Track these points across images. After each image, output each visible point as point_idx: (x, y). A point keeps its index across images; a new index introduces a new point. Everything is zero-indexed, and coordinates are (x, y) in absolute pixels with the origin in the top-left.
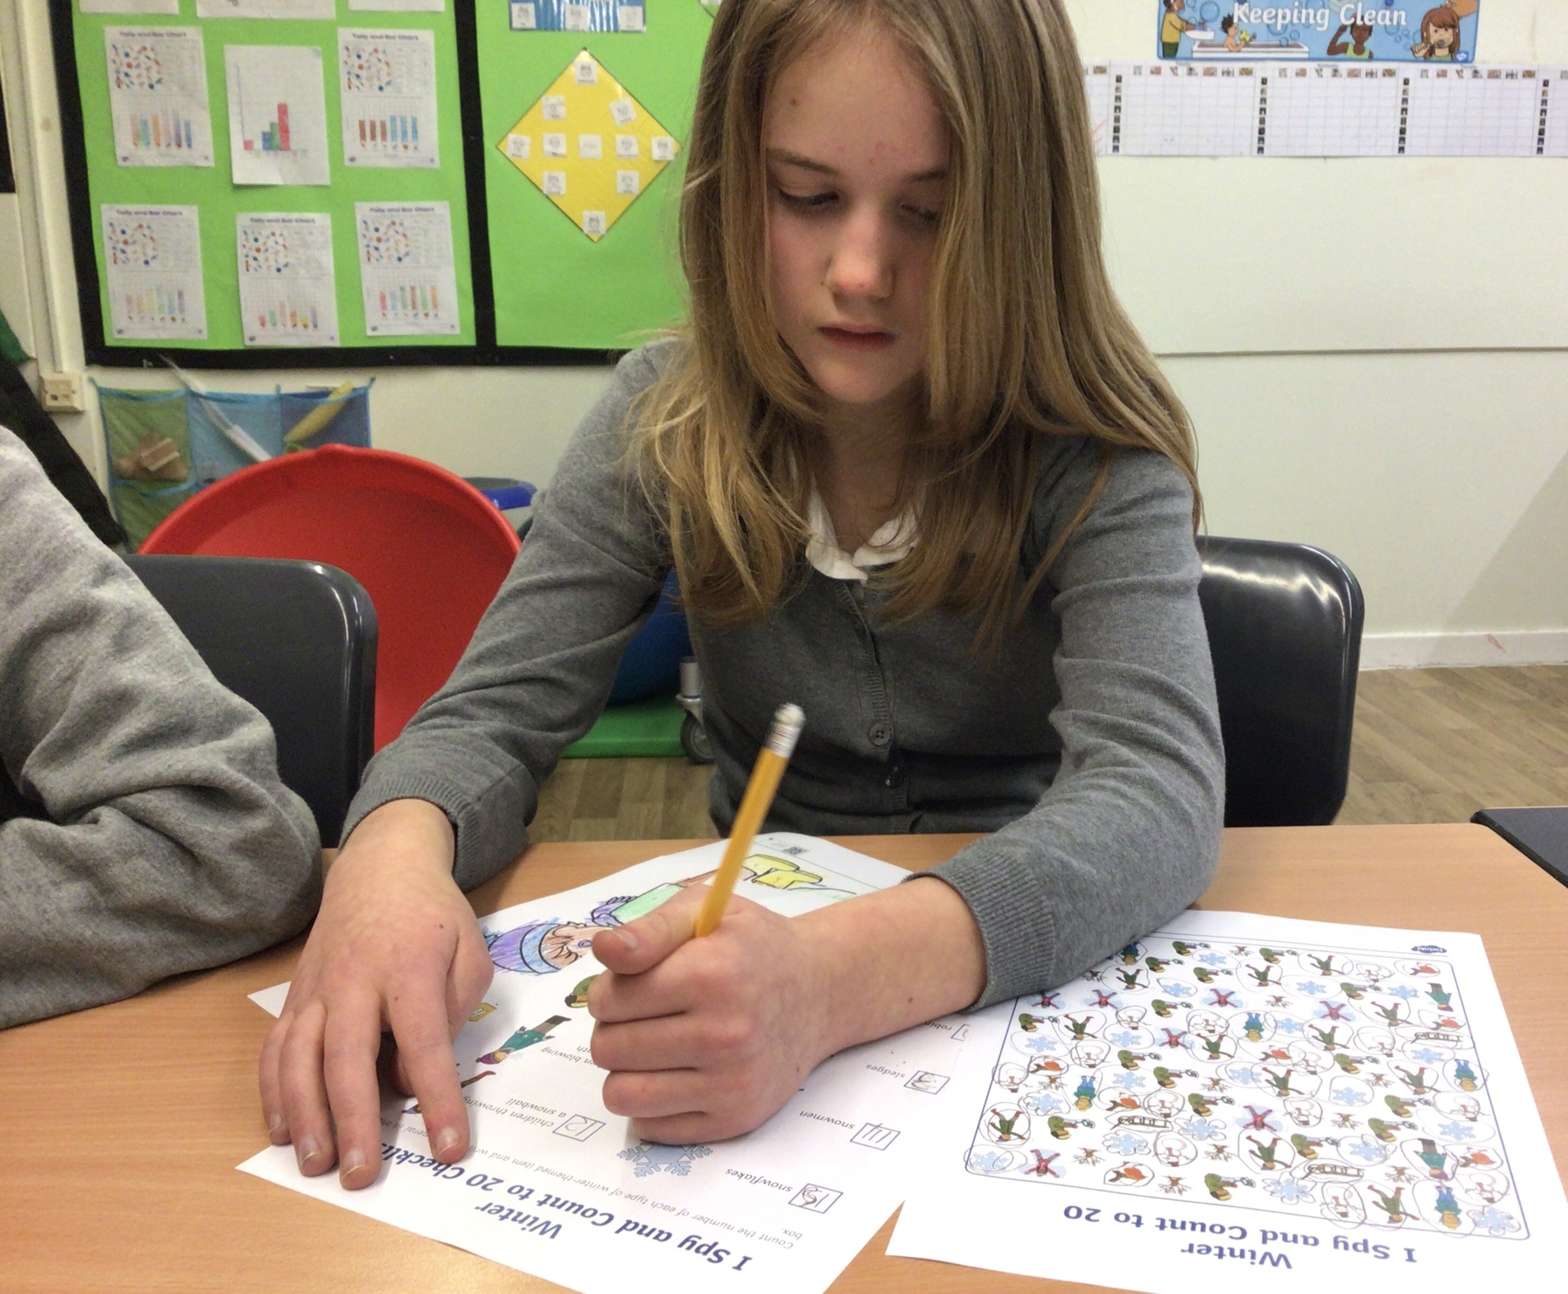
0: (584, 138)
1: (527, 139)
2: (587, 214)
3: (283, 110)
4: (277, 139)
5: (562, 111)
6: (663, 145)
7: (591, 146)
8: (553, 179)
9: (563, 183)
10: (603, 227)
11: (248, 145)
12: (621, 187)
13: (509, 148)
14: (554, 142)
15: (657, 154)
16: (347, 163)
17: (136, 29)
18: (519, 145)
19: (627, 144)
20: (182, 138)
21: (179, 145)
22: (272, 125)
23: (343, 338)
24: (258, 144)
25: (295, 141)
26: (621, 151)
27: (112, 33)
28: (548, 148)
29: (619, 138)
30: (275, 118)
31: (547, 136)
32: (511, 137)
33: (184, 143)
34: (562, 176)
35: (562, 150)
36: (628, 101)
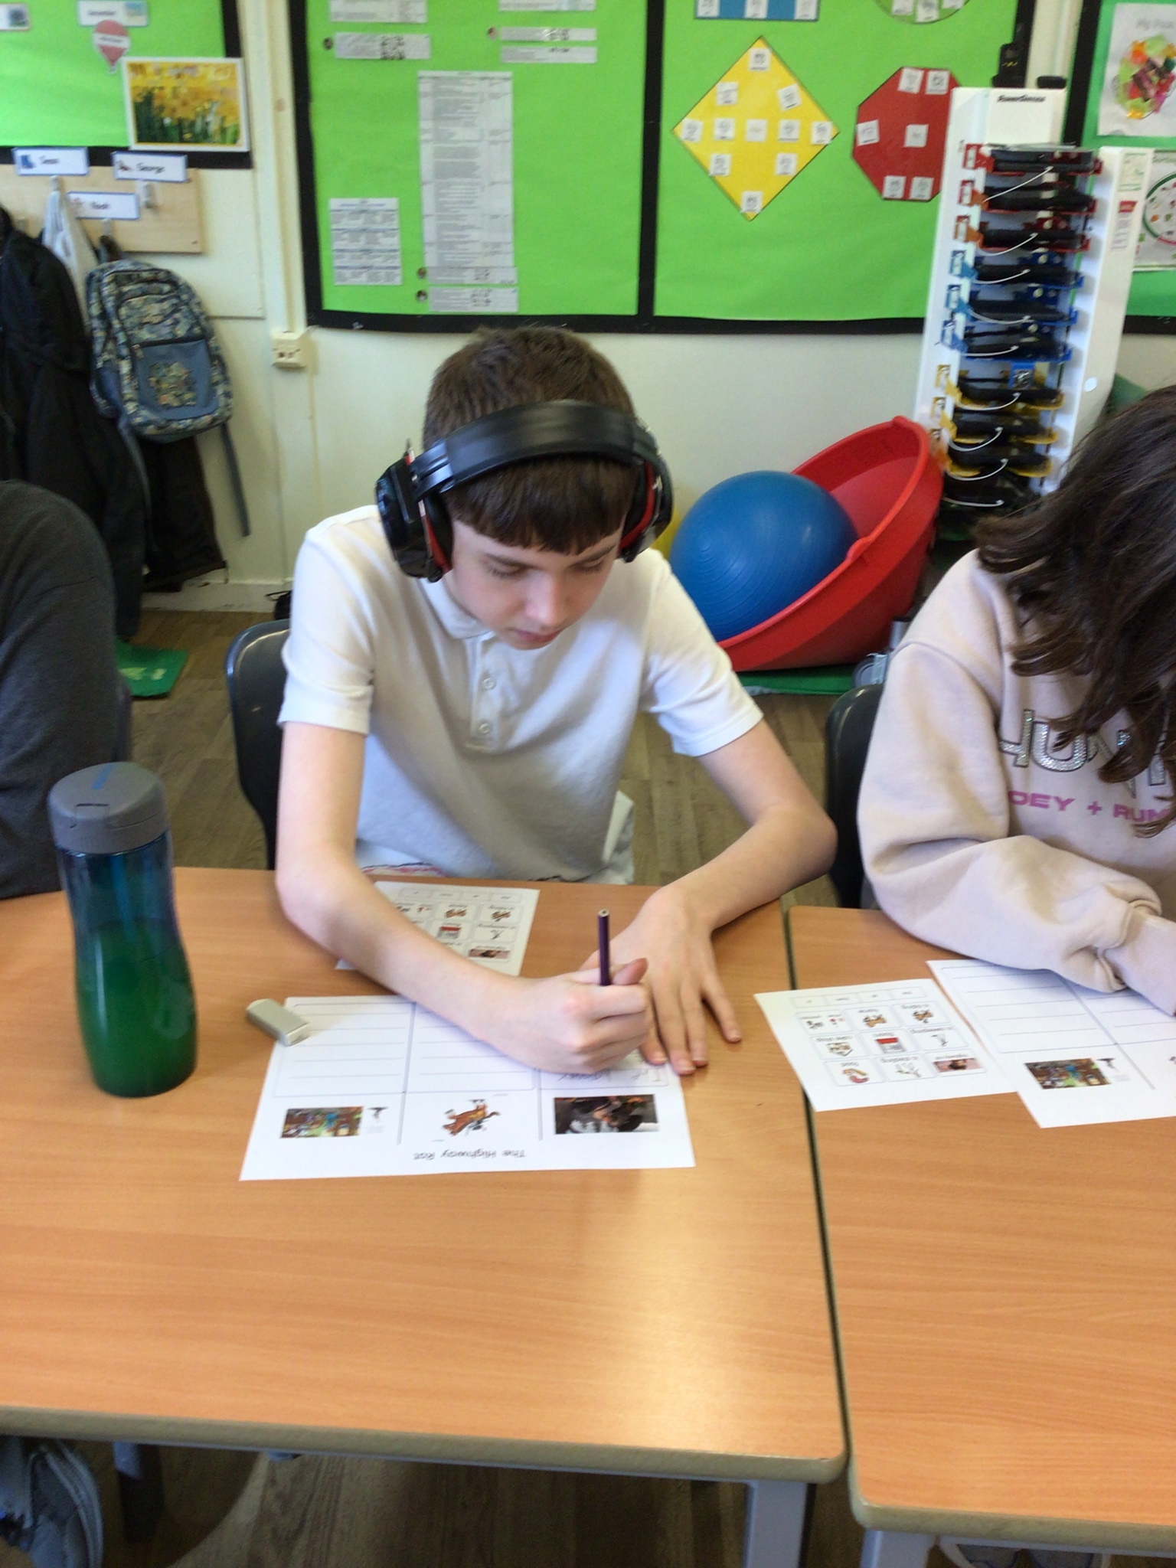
0: (751, 123)
1: (700, 124)
2: (746, 194)
5: (734, 96)
6: (821, 130)
7: (757, 130)
8: (719, 161)
9: (727, 165)
10: (758, 208)
12: (779, 169)
13: (682, 131)
14: (724, 127)
15: (815, 138)
18: (692, 129)
19: (789, 128)
26: (782, 134)
28: (718, 132)
29: (783, 123)
31: (719, 120)
32: (687, 121)
34: (727, 157)
35: (730, 134)
36: (794, 87)
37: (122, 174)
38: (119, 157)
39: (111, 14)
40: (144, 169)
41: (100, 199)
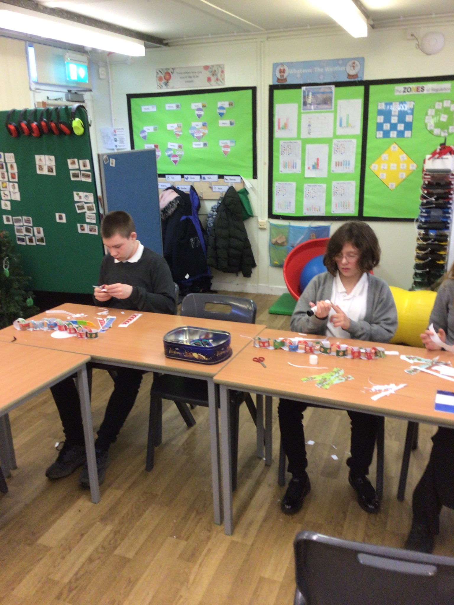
0: (392, 165)
1: (377, 165)
2: (390, 183)
3: (318, 159)
4: (316, 166)
5: (387, 158)
6: (413, 166)
7: (394, 167)
8: (383, 175)
9: (385, 176)
10: (394, 187)
11: (309, 168)
12: (400, 177)
13: (372, 168)
14: (384, 166)
15: (411, 168)
16: (332, 172)
17: (286, 141)
18: (375, 167)
19: (403, 166)
20: (294, 166)
21: (293, 168)
22: (315, 163)
23: (326, 214)
24: (311, 168)
25: (320, 167)
26: (401, 168)
27: (281, 142)
28: (382, 167)
29: (401, 164)
30: (316, 161)
31: (382, 164)
32: (373, 165)
33: (295, 167)
34: (385, 174)
35: (386, 168)
36: (405, 155)
37: (226, 181)
38: (225, 177)
39: (226, 143)
40: (231, 180)
41: (220, 187)
